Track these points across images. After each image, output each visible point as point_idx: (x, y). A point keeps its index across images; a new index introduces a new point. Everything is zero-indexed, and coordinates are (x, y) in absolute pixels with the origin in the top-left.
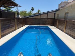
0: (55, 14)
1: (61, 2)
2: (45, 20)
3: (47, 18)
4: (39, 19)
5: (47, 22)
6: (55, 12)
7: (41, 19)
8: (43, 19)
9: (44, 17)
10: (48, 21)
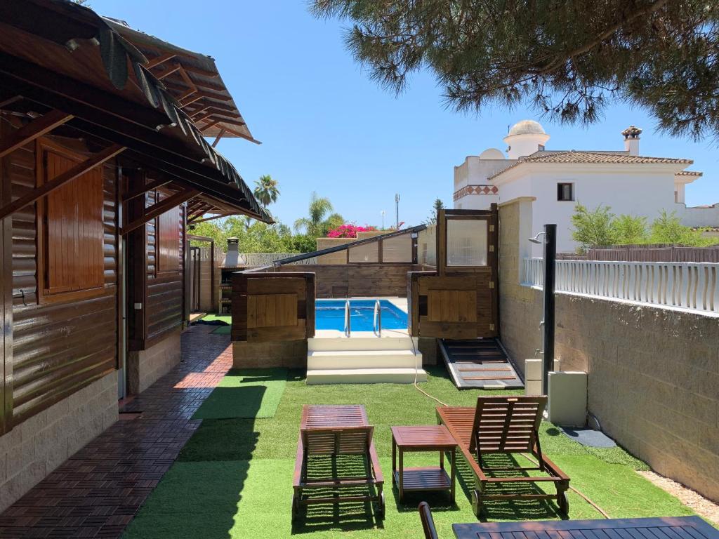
0: (415, 241)
1: (467, 158)
2: (373, 270)
3: (380, 262)
4: (343, 266)
5: (380, 280)
6: (414, 235)
7: (350, 266)
8: (359, 265)
9: (366, 260)
10: (386, 274)
